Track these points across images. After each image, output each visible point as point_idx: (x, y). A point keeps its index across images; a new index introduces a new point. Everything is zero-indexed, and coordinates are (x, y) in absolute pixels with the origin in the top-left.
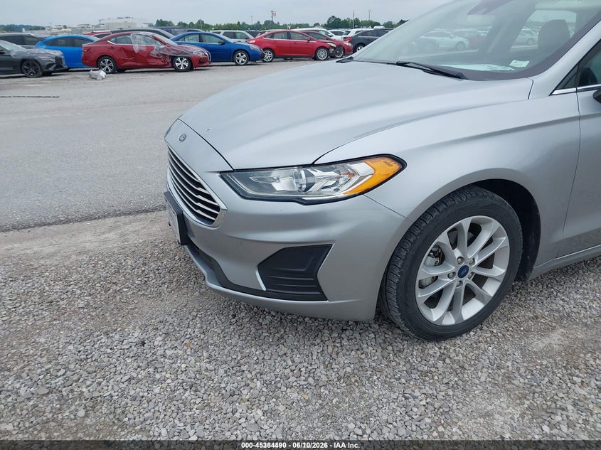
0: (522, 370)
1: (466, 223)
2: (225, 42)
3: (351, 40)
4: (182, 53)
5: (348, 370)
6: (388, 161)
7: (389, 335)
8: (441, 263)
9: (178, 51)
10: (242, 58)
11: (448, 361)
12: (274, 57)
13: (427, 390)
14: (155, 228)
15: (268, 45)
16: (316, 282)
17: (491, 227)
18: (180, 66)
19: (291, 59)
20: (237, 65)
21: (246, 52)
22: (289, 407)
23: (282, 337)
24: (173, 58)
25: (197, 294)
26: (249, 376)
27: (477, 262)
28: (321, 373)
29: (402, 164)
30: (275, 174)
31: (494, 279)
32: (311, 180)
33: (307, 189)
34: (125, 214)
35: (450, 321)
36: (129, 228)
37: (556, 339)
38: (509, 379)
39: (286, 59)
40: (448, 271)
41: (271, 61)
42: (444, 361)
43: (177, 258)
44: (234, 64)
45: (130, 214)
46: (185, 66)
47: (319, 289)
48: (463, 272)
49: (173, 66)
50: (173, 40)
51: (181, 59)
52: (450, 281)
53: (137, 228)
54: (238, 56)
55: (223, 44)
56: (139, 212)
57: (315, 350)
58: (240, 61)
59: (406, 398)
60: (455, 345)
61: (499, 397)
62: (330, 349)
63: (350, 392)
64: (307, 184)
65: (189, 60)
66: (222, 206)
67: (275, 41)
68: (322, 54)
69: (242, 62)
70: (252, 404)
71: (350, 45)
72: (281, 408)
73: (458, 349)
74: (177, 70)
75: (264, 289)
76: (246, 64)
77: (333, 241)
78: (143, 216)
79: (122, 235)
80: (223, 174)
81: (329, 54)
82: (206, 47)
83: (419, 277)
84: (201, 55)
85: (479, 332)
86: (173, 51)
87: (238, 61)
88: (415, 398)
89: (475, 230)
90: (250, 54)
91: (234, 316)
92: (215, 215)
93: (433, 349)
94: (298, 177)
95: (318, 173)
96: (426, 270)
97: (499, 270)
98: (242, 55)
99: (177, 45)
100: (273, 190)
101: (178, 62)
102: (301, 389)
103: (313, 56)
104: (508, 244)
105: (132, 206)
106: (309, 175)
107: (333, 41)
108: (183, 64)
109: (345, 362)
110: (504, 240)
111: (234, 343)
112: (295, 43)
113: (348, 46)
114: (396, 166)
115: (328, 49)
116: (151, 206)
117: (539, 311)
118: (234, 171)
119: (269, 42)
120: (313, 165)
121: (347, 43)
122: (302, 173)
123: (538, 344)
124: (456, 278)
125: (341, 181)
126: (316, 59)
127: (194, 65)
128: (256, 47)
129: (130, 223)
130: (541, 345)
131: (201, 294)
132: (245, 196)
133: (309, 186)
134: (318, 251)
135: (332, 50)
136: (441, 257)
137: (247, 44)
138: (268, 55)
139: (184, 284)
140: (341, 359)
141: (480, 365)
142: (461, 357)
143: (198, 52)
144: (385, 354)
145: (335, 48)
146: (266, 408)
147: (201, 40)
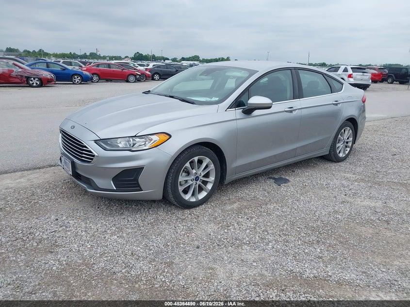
0: (221, 216)
1: (196, 159)
2: (65, 69)
3: (150, 70)
4: (34, 75)
5: (152, 221)
6: (165, 135)
7: (169, 208)
8: (188, 175)
9: (31, 74)
10: (77, 79)
11: (193, 215)
12: (100, 79)
13: (184, 224)
14: (47, 176)
15: (95, 72)
16: (138, 183)
17: (207, 161)
18: (33, 83)
19: (111, 81)
20: (74, 84)
21: (81, 76)
22: (128, 234)
23: (122, 213)
24: (28, 78)
25: (78, 201)
26: (109, 226)
27: (202, 175)
28: (140, 222)
29: (170, 136)
30: (119, 140)
31: (210, 182)
32: (134, 142)
33: (133, 146)
34: (27, 170)
35: (193, 200)
36: (32, 176)
37: (235, 206)
38: (215, 218)
39: (107, 81)
40: (191, 178)
41: (97, 82)
42: (191, 215)
43: (63, 188)
44: (72, 83)
45: (30, 170)
46: (37, 84)
47: (139, 186)
48: (197, 179)
49: (28, 83)
50: (27, 66)
51: (34, 79)
52: (191, 182)
53: (36, 176)
54: (75, 78)
55: (64, 70)
56: (35, 169)
57: (137, 216)
58: (76, 81)
59: (175, 227)
60: (196, 210)
61: (210, 224)
62: (144, 215)
63: (153, 228)
64: (133, 144)
65: (40, 80)
66: (96, 154)
67: (100, 69)
68: (132, 78)
69: (78, 82)
70: (112, 235)
71: (150, 73)
72: (125, 235)
73: (197, 211)
74: (31, 86)
75: (115, 189)
76: (81, 84)
77: (145, 166)
78: (38, 170)
79: (29, 180)
80: (96, 141)
81: (136, 79)
82: (52, 72)
83: (179, 181)
84: (49, 77)
85: (206, 205)
86: (28, 74)
87: (75, 81)
88: (178, 227)
89: (200, 162)
90: (83, 77)
91: (99, 208)
92: (92, 159)
93: (187, 212)
94: (128, 141)
95: (137, 140)
96: (182, 178)
97: (212, 178)
98: (78, 77)
99: (30, 69)
100: (119, 146)
101: (31, 81)
102: (132, 228)
103: (126, 80)
104: (214, 167)
105: (30, 166)
106: (133, 140)
107: (139, 71)
108: (35, 82)
109: (151, 218)
110: (212, 166)
111: (100, 216)
112: (114, 71)
113: (149, 74)
114: (168, 137)
115: (135, 76)
116: (42, 166)
117: (231, 197)
118: (101, 139)
119: (96, 70)
120: (135, 136)
121: (148, 73)
122: (131, 139)
123: (228, 207)
124: (194, 181)
125: (147, 143)
126: (127, 81)
127: (44, 83)
128: (87, 73)
129: (31, 174)
130: (229, 208)
131: (80, 201)
132: (105, 149)
133: (134, 144)
134: (138, 170)
135: (138, 76)
136: (188, 173)
137: (80, 70)
138: (95, 78)
139: (70, 198)
140: (149, 218)
141: (205, 215)
142: (198, 213)
143: (47, 75)
144: (168, 214)
145: (140, 75)
146: (118, 235)
147: (48, 67)
